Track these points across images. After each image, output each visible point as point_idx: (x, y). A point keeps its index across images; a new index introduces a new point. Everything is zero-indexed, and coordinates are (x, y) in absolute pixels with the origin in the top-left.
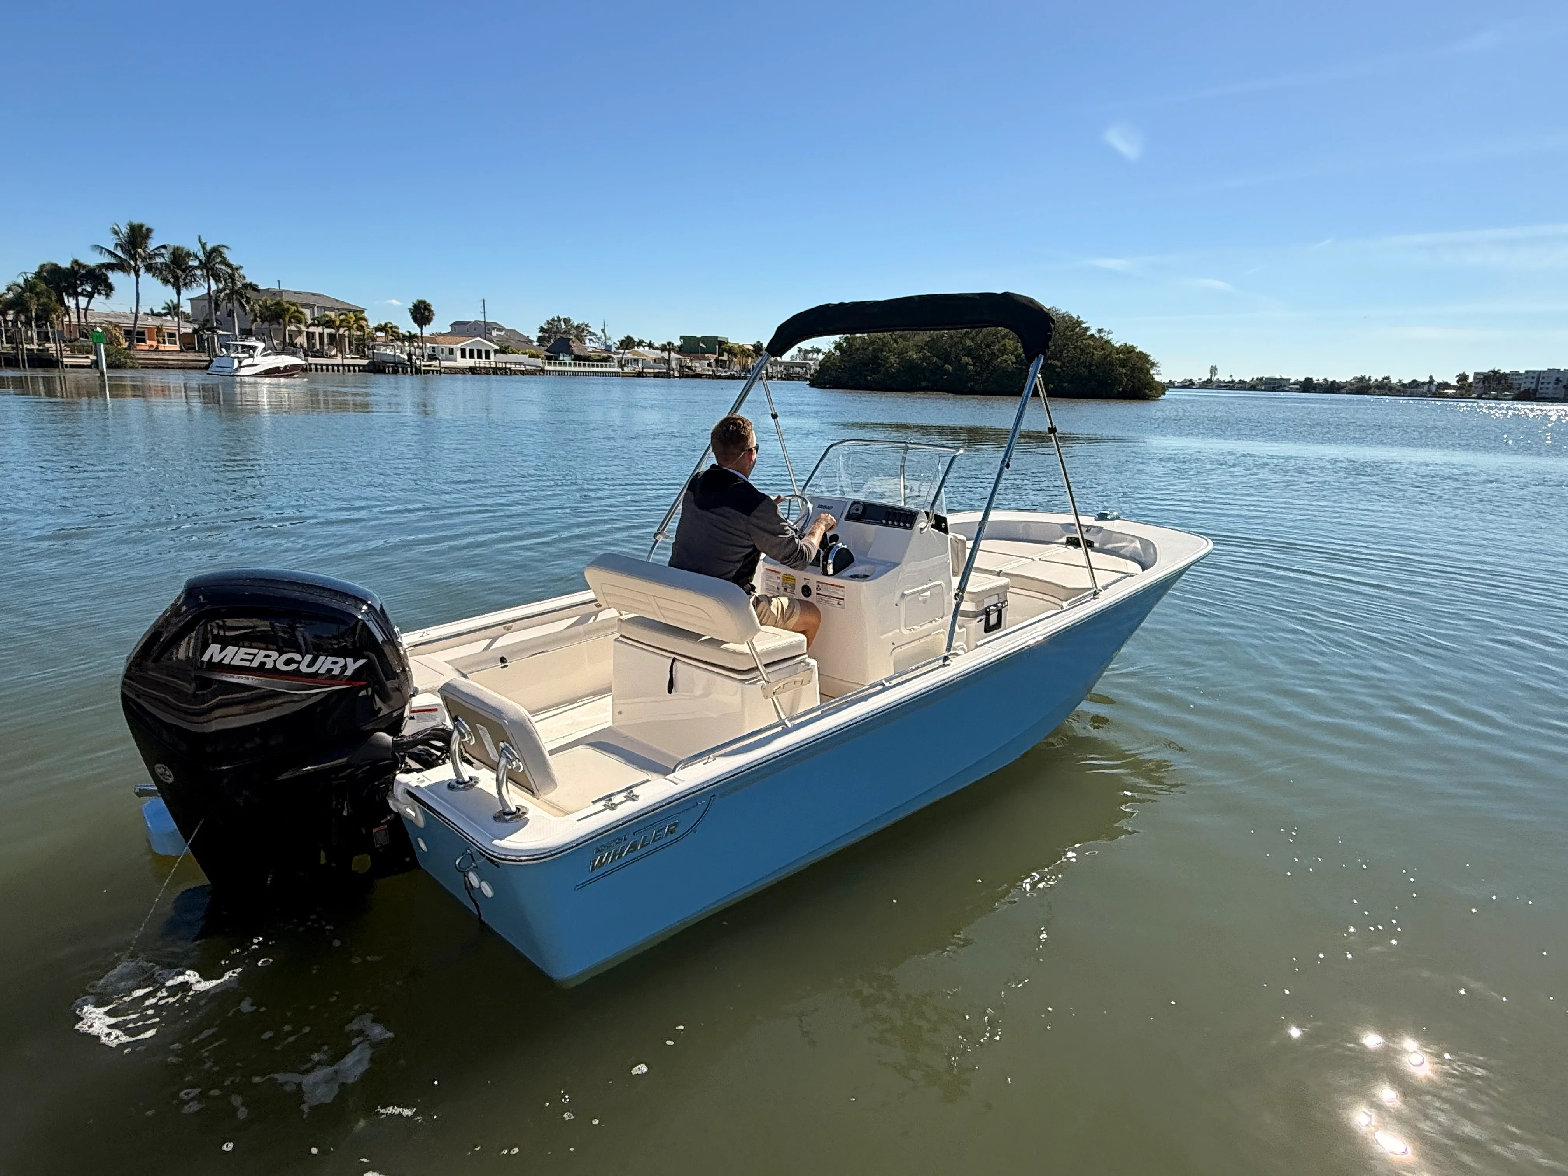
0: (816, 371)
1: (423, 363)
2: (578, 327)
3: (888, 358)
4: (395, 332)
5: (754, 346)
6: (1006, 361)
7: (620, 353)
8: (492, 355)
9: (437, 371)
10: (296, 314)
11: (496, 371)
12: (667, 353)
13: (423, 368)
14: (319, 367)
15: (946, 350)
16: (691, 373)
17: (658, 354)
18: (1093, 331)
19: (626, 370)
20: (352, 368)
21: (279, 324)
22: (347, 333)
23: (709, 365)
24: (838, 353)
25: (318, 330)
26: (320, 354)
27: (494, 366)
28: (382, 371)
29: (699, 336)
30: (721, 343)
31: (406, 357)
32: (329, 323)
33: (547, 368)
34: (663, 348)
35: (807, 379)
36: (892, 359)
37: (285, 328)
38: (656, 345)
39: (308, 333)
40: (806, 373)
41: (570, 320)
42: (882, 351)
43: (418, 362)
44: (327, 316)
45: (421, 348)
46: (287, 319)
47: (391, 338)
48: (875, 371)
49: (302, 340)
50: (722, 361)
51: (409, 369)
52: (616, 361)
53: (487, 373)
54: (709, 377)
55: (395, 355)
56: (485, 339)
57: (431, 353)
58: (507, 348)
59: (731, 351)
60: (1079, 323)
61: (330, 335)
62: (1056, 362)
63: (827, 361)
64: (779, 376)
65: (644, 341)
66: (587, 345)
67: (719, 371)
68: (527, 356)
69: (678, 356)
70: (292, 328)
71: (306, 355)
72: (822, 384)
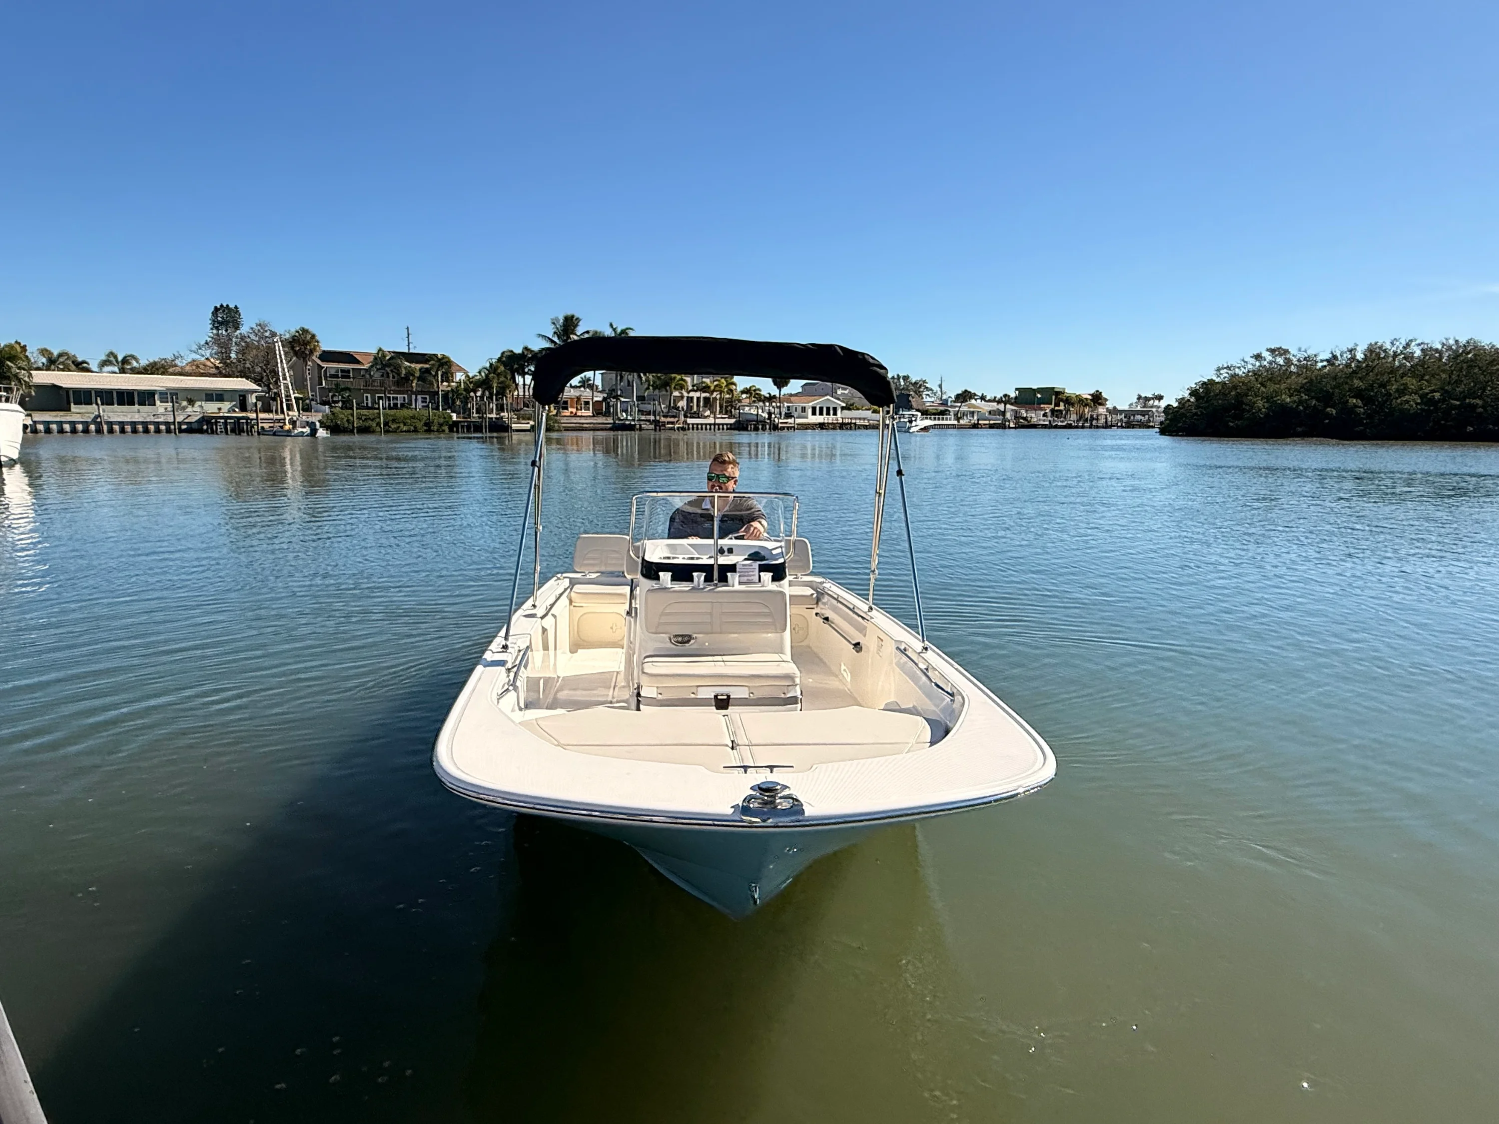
0: (1168, 419)
1: (780, 421)
2: (916, 383)
3: (1254, 403)
4: (757, 394)
5: (1092, 395)
6: (1407, 402)
7: (955, 407)
8: (839, 412)
9: (791, 427)
10: (681, 382)
11: (842, 426)
12: (1003, 405)
13: (780, 425)
14: (695, 426)
15: (1328, 392)
16: (1026, 423)
17: (994, 406)
19: (962, 422)
20: (721, 427)
21: (667, 391)
22: (718, 397)
23: (1045, 415)
24: (1193, 399)
25: (695, 395)
26: (697, 415)
27: (840, 421)
28: (746, 429)
29: (1035, 387)
30: (1058, 393)
31: (767, 416)
32: (705, 389)
34: (999, 402)
35: (1153, 427)
36: (1260, 404)
37: (671, 393)
38: (989, 397)
39: (688, 397)
40: (1149, 421)
41: (909, 377)
42: (1247, 395)
43: (776, 420)
44: (704, 382)
45: (779, 407)
46: (673, 386)
47: (753, 399)
48: (1238, 417)
49: (682, 404)
50: (1057, 411)
51: (768, 427)
52: (952, 414)
53: (834, 429)
54: (1044, 426)
55: (757, 415)
56: (832, 397)
57: (787, 412)
58: (852, 405)
59: (1068, 401)
61: (705, 398)
62: (1477, 401)
63: (1181, 408)
64: (1119, 424)
65: (977, 393)
66: (925, 400)
67: (1056, 421)
68: (870, 411)
69: (1014, 408)
70: (676, 393)
71: (686, 416)
72: (1173, 431)
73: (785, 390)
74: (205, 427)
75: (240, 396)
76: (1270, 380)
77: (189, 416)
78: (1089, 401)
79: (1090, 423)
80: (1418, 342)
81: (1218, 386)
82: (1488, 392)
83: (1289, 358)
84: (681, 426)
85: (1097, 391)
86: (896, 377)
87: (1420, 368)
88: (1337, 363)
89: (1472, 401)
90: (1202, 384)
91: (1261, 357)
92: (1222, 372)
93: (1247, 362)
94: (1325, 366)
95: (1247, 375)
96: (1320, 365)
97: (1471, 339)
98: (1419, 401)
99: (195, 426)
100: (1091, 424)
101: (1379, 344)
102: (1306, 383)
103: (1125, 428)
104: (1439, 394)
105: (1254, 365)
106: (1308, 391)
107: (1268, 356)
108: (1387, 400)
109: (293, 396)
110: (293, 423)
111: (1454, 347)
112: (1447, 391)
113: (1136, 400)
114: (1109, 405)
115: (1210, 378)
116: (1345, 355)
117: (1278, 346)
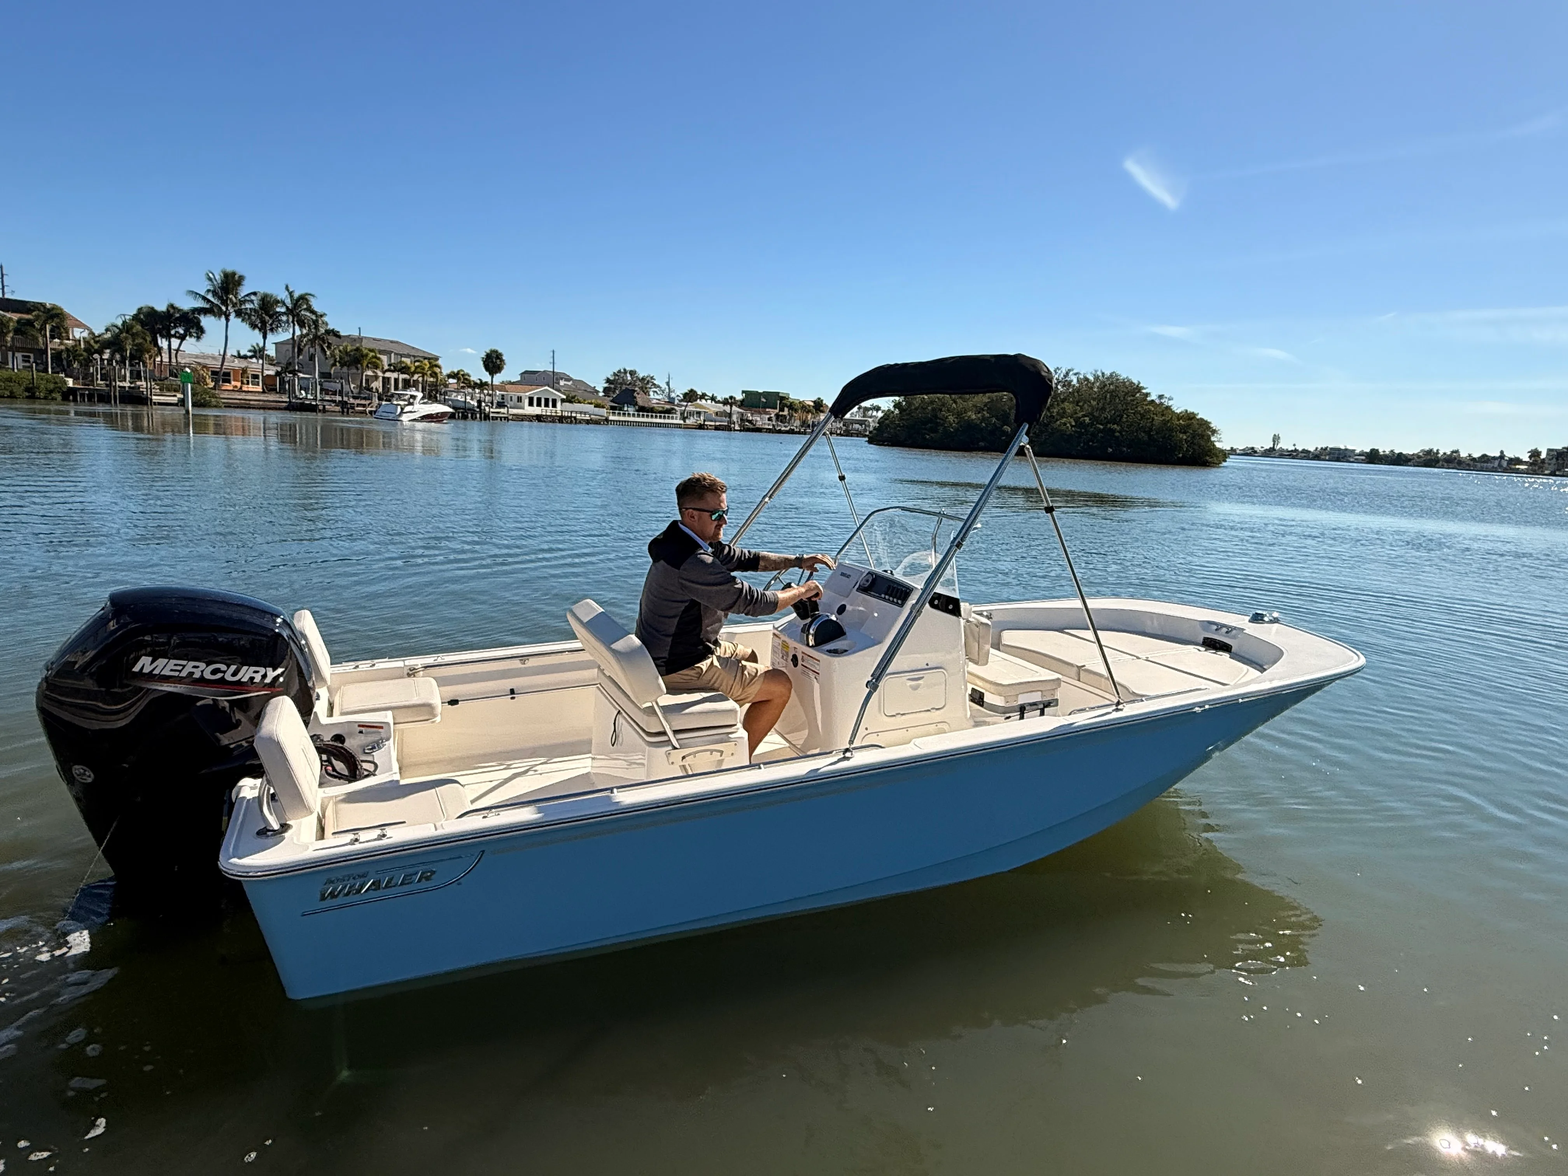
0: (875, 429)
1: (492, 410)
2: (643, 379)
3: (947, 418)
4: (466, 379)
5: (814, 402)
6: (1065, 424)
7: (682, 406)
8: (559, 404)
9: (505, 418)
10: (374, 360)
11: (561, 419)
12: (729, 406)
13: (491, 415)
15: (1005, 411)
16: (751, 426)
17: (720, 407)
18: (1153, 397)
19: (688, 422)
21: (358, 369)
22: (420, 379)
23: (770, 419)
24: (897, 411)
25: (393, 376)
27: (560, 414)
29: (761, 391)
30: (783, 398)
31: (476, 404)
32: (404, 369)
33: (611, 418)
34: (725, 402)
35: (865, 436)
36: (951, 418)
37: (363, 372)
38: (719, 398)
39: (384, 378)
40: (865, 430)
41: (636, 372)
42: (941, 411)
43: (487, 409)
44: (403, 362)
45: (490, 395)
46: (365, 365)
47: (462, 385)
48: (934, 430)
49: (377, 385)
50: (782, 415)
51: (478, 416)
53: (553, 421)
54: (769, 431)
55: (465, 402)
56: (553, 388)
57: (500, 400)
58: (573, 397)
59: (791, 407)
60: (1139, 389)
61: (404, 380)
62: (1115, 426)
63: (886, 419)
64: (838, 432)
65: (707, 394)
66: (651, 396)
67: (779, 426)
68: (593, 406)
69: (740, 410)
70: (370, 373)
71: (380, 399)
72: (879, 441)
78: (811, 408)
79: (809, 429)
80: (1075, 371)
82: (1124, 420)
84: (374, 409)
85: (820, 399)
87: (1076, 395)
89: (1112, 426)
103: (845, 436)
104: (1089, 419)
106: (990, 409)
112: (1094, 416)
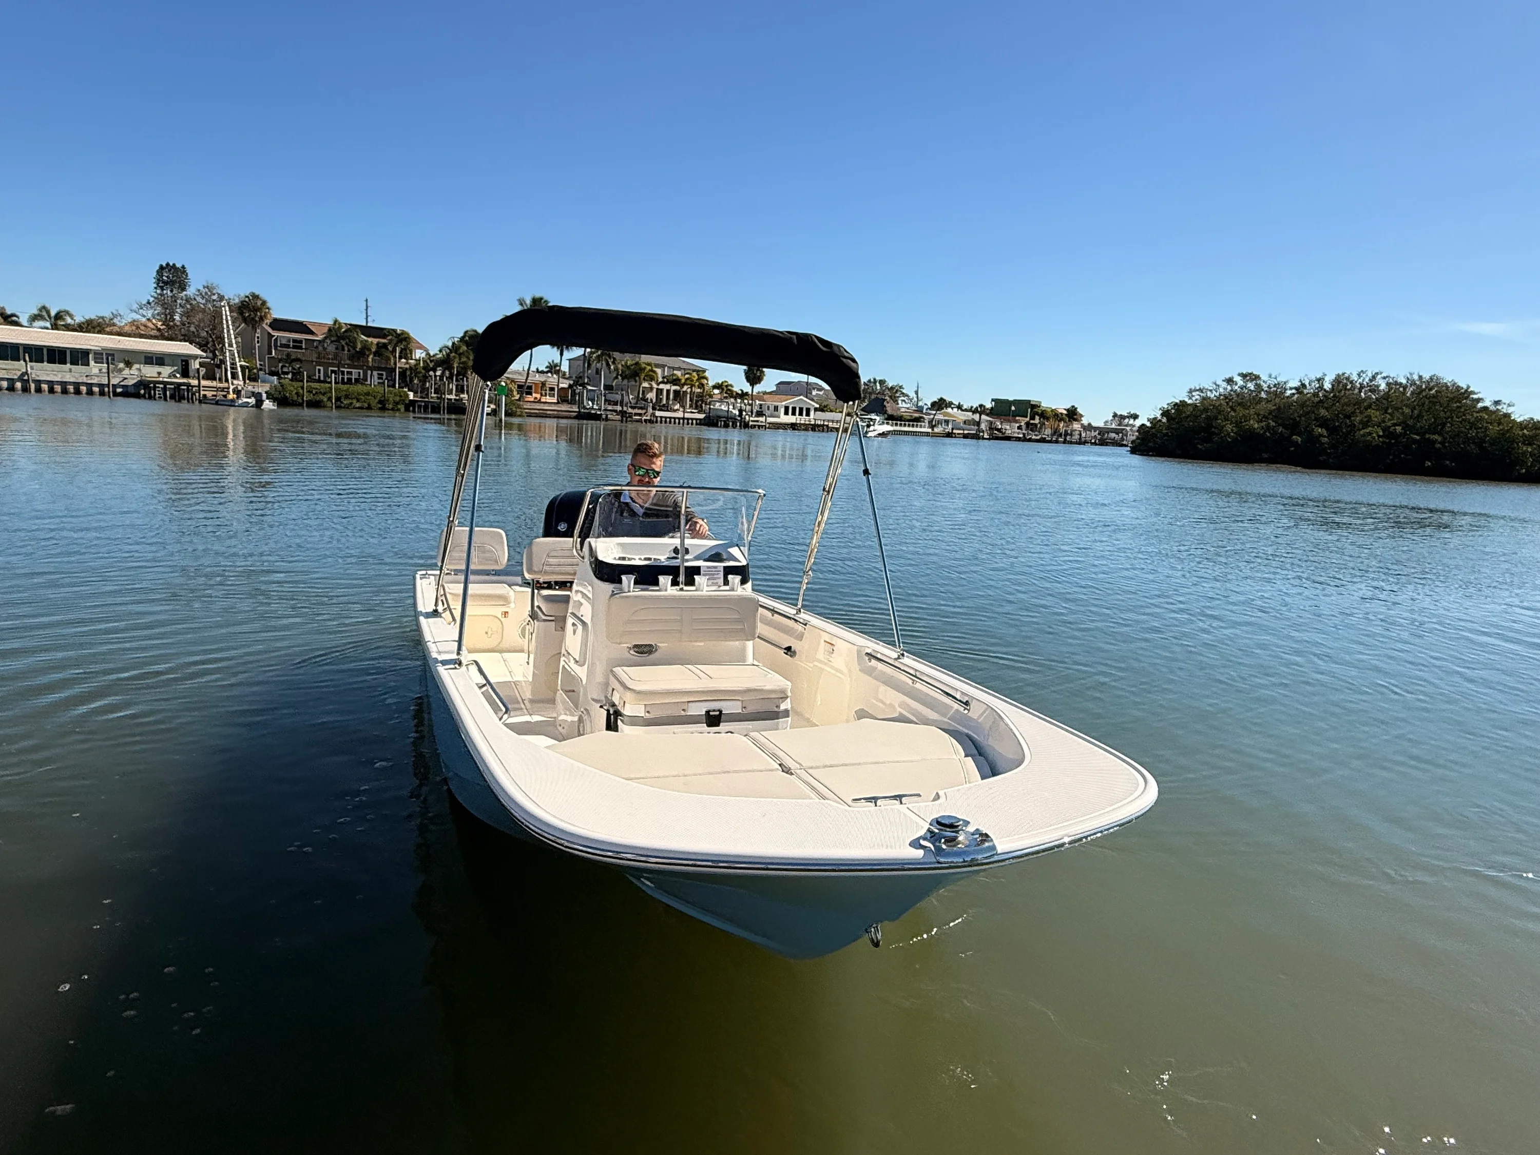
0: (1139, 438)
1: (751, 419)
2: (892, 388)
3: (1223, 427)
4: (730, 390)
5: (1068, 410)
6: (1370, 434)
7: (930, 414)
8: (812, 413)
9: (762, 426)
10: (651, 373)
11: (814, 428)
12: (978, 415)
13: (751, 423)
14: (663, 419)
15: (1294, 420)
16: (1000, 435)
17: (969, 416)
18: (1487, 403)
19: (936, 430)
20: (690, 421)
21: (636, 382)
22: (689, 390)
23: (1019, 428)
24: (1164, 420)
25: (665, 387)
26: (666, 408)
27: (813, 423)
28: (716, 425)
29: (1011, 399)
30: (1034, 407)
31: (737, 413)
34: (974, 411)
35: (1125, 446)
36: (1229, 428)
37: (641, 384)
38: (965, 407)
39: (657, 389)
40: (1122, 439)
41: (885, 381)
42: (1217, 419)
43: (747, 417)
44: (675, 375)
45: (751, 405)
46: (642, 377)
47: (725, 395)
48: (1207, 440)
49: (652, 396)
50: (1032, 424)
51: (738, 424)
52: (926, 421)
53: (806, 430)
54: (1018, 439)
55: (728, 411)
56: (807, 397)
57: (759, 410)
58: (825, 407)
59: (1043, 415)
60: (1467, 393)
61: (675, 391)
62: (1436, 437)
64: (1093, 441)
65: (954, 402)
66: (900, 405)
67: (1030, 434)
69: (991, 419)
70: (645, 385)
71: (654, 409)
72: (1145, 451)
73: (758, 388)
74: (142, 392)
75: (182, 361)
76: (1239, 404)
77: (126, 379)
78: (1064, 416)
79: (1062, 438)
80: (1384, 375)
81: (1189, 407)
82: (1448, 429)
83: (1260, 384)
84: (648, 418)
85: (1073, 406)
86: (872, 380)
87: (1384, 401)
88: (1305, 391)
89: (1432, 437)
90: (1174, 405)
91: (1233, 382)
92: (1194, 394)
93: (1219, 386)
94: (1294, 394)
95: (1218, 398)
96: (1289, 393)
97: (1434, 375)
98: (1381, 434)
99: (132, 390)
100: (1065, 439)
101: (1346, 375)
102: (1274, 410)
103: (1099, 445)
104: (1400, 428)
105: (1225, 389)
106: (1276, 418)
107: (1239, 381)
108: (1351, 431)
109: (238, 364)
110: (238, 392)
111: (1418, 383)
112: (1407, 425)
113: (1111, 418)
114: (1085, 421)
115: (1182, 399)
116: (1313, 384)
117: (1250, 372)
